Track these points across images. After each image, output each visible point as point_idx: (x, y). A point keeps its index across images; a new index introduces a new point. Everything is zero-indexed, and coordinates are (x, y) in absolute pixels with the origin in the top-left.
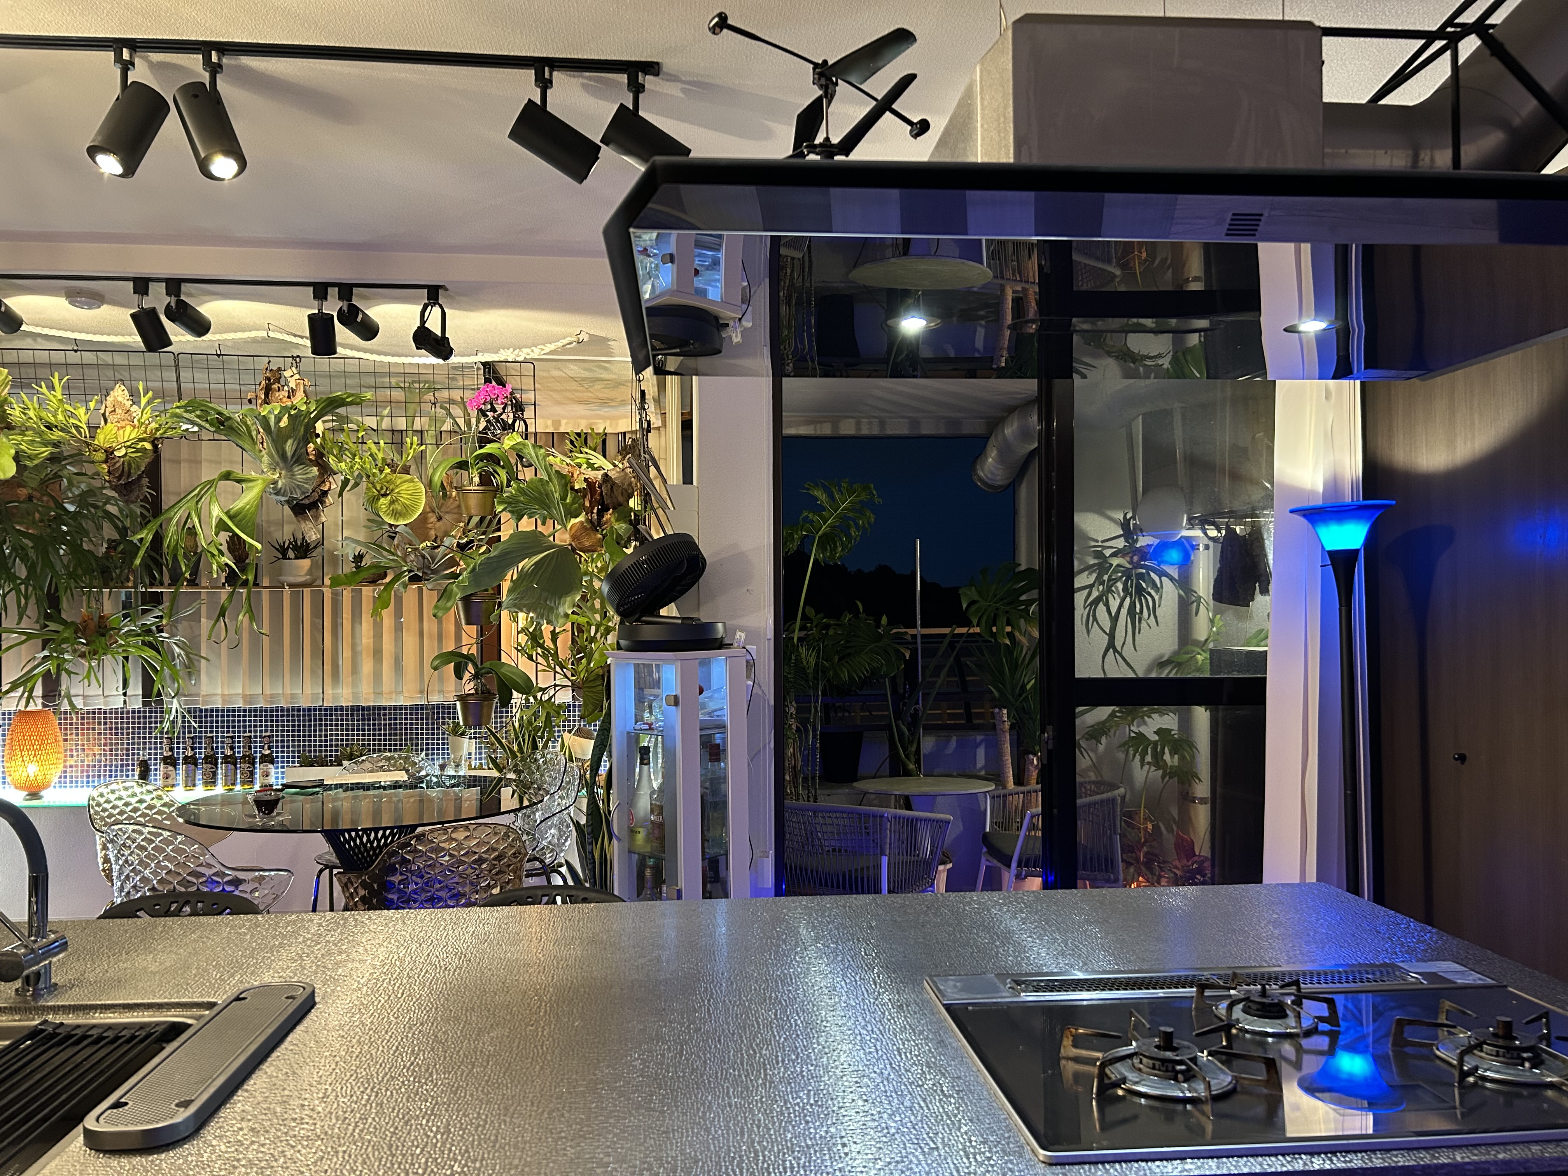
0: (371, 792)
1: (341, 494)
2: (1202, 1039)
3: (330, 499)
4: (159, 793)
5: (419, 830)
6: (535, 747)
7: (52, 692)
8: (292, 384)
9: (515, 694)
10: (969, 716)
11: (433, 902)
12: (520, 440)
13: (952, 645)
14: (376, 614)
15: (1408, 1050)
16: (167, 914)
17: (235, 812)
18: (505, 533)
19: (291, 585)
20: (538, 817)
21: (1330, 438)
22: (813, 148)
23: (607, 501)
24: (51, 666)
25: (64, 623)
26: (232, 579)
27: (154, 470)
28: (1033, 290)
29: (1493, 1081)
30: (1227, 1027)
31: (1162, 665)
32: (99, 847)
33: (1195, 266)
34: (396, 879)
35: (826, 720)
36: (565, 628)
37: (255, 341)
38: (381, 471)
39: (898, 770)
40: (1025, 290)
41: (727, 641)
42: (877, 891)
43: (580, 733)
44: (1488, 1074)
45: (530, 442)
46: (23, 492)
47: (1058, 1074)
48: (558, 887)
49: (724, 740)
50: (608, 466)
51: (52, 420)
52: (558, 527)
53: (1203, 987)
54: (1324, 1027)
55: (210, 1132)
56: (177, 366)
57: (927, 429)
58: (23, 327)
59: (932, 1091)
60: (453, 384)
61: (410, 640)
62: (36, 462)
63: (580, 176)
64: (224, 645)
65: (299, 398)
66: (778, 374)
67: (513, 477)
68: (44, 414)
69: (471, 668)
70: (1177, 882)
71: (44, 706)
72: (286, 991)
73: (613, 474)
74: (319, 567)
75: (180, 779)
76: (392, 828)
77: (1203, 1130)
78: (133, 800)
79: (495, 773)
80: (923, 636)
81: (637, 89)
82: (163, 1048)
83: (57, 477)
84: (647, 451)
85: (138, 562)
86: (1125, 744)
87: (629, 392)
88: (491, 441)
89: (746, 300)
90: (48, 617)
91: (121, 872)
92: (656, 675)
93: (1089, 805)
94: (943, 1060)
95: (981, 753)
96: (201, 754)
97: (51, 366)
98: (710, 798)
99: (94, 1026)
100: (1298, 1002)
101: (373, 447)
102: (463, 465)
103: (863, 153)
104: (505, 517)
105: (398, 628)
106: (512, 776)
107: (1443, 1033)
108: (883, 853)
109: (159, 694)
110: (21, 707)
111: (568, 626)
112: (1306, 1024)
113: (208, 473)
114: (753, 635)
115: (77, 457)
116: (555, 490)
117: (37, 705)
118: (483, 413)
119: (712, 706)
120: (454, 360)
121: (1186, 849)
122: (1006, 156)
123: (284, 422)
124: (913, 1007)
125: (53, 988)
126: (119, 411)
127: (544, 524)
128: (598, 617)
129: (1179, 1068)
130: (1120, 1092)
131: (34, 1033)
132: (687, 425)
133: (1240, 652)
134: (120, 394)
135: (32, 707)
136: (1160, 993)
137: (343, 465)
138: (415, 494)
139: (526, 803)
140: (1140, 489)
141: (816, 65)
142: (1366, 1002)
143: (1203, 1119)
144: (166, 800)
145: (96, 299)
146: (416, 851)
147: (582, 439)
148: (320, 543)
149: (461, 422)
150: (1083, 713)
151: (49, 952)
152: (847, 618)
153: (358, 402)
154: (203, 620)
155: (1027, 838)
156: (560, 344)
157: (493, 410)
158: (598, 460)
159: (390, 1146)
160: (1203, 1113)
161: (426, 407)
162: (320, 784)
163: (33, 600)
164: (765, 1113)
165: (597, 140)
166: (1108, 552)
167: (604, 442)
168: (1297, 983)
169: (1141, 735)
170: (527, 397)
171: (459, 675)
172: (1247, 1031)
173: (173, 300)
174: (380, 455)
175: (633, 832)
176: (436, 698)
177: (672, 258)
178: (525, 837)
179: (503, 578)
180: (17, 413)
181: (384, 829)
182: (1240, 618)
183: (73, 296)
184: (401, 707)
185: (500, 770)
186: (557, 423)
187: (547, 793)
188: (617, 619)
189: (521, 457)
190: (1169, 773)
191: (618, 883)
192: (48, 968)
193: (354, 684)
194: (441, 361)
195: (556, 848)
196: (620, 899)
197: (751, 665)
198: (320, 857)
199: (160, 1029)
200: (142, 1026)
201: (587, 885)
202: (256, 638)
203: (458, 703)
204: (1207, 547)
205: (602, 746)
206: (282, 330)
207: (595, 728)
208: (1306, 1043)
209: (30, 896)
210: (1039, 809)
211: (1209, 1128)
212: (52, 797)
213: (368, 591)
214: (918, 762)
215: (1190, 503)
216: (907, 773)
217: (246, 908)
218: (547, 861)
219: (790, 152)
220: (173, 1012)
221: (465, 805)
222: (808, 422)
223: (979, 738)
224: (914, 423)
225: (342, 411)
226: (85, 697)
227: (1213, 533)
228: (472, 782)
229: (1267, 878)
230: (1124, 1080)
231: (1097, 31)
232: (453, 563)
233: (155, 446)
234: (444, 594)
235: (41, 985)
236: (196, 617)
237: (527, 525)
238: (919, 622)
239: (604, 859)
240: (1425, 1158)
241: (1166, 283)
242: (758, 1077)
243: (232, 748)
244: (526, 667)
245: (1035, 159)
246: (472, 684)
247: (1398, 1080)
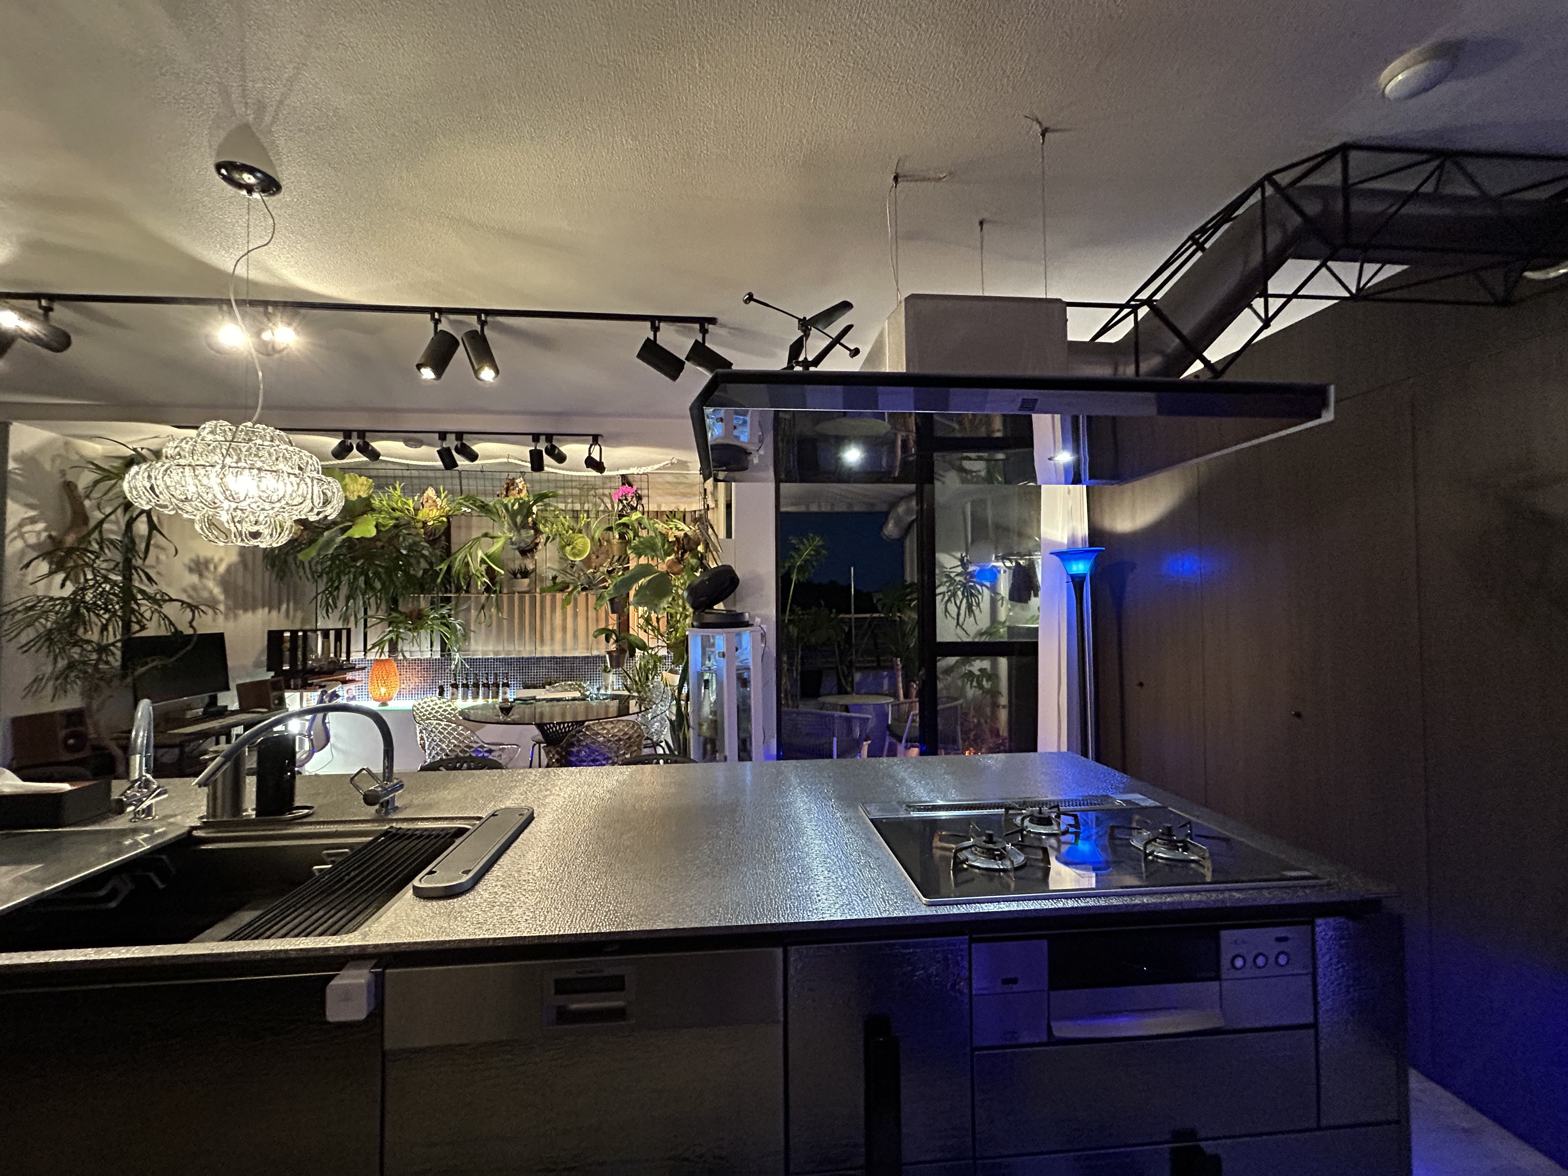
0: (561, 703)
1: (545, 544)
2: (1008, 837)
3: (540, 547)
4: (450, 703)
5: (586, 723)
6: (647, 679)
7: (393, 649)
8: (521, 487)
9: (637, 650)
10: (879, 661)
11: (595, 762)
12: (640, 515)
13: (870, 625)
14: (563, 608)
15: (1118, 842)
16: (455, 768)
17: (490, 713)
18: (632, 565)
19: (519, 593)
20: (650, 716)
21: (1070, 514)
22: (798, 363)
23: (686, 547)
24: (392, 635)
25: (400, 613)
26: (488, 589)
27: (447, 532)
28: (912, 437)
29: (1162, 858)
30: (1021, 831)
31: (981, 634)
32: (418, 731)
33: (998, 424)
34: (575, 749)
35: (803, 664)
36: (663, 615)
37: (500, 464)
38: (567, 532)
39: (842, 691)
40: (907, 436)
41: (751, 623)
42: (831, 757)
43: (672, 671)
44: (1160, 854)
45: (645, 516)
46: (379, 544)
47: (932, 856)
48: (661, 755)
49: (749, 676)
50: (687, 529)
51: (395, 506)
52: (660, 561)
53: (1008, 809)
54: (1071, 829)
55: (480, 887)
56: (460, 478)
57: (856, 509)
58: (381, 458)
59: (864, 866)
60: (606, 486)
61: (581, 621)
62: (387, 528)
63: (674, 377)
64: (483, 625)
65: (524, 494)
66: (778, 482)
67: (636, 535)
68: (391, 503)
69: (614, 637)
70: (992, 751)
71: (389, 656)
72: (519, 811)
73: (689, 533)
74: (534, 583)
75: (460, 695)
76: (572, 722)
77: (1009, 886)
78: (436, 707)
79: (626, 693)
80: (856, 619)
81: (704, 331)
82: (454, 842)
83: (397, 536)
84: (707, 520)
85: (439, 580)
86: (962, 677)
87: (698, 489)
88: (624, 516)
89: (761, 441)
90: (392, 609)
91: (429, 745)
92: (712, 640)
93: (943, 710)
94: (870, 849)
95: (886, 682)
96: (471, 682)
97: (395, 478)
98: (741, 707)
99: (417, 830)
100: (1058, 816)
101: (563, 520)
102: (610, 529)
103: (825, 366)
104: (632, 556)
105: (575, 615)
106: (636, 694)
107: (1135, 832)
108: (834, 736)
109: (449, 650)
110: (377, 658)
111: (665, 615)
112: (1063, 827)
113: (475, 534)
114: (765, 619)
115: (408, 525)
116: (659, 541)
117: (385, 657)
118: (621, 501)
119: (743, 657)
120: (606, 473)
121: (996, 733)
122: (902, 369)
123: (516, 507)
124: (853, 820)
125: (396, 809)
126: (430, 501)
127: (653, 559)
128: (681, 609)
129: (996, 853)
130: (965, 866)
131: (386, 833)
132: (729, 506)
133: (1024, 628)
134: (431, 492)
135: (383, 657)
136: (985, 812)
137: (547, 529)
138: (585, 544)
139: (643, 709)
140: (970, 540)
141: (800, 320)
142: (1092, 816)
143: (1009, 880)
144: (453, 707)
145: (419, 443)
146: (585, 734)
147: (672, 515)
148: (534, 570)
149: (609, 506)
150: (939, 660)
151: (395, 789)
152: (814, 609)
153: (555, 496)
154: (473, 611)
155: (911, 727)
156: (662, 465)
157: (626, 499)
158: (681, 525)
159: (576, 896)
160: (1009, 877)
161: (591, 498)
162: (534, 698)
163: (384, 601)
164: (776, 879)
165: (683, 358)
166: (952, 575)
167: (684, 516)
168: (1057, 806)
169: (970, 672)
170: (645, 492)
171: (607, 640)
172: (1032, 833)
173: (459, 443)
174: (567, 524)
175: (700, 725)
176: (595, 653)
177: (721, 420)
178: (642, 727)
179: (630, 589)
180: (377, 502)
181: (568, 723)
182: (1023, 609)
183: (407, 442)
184: (576, 658)
185: (629, 691)
186: (659, 506)
187: (655, 703)
188: (691, 610)
189: (640, 524)
190: (986, 692)
191: (694, 751)
192: (393, 798)
193: (552, 644)
194: (599, 474)
195: (659, 733)
196: (694, 762)
197: (763, 636)
198: (534, 737)
199: (452, 831)
200: (443, 829)
201: (676, 753)
202: (500, 621)
203: (607, 656)
204: (1005, 572)
205: (684, 678)
206: (516, 458)
207: (680, 669)
208: (1063, 838)
209: (384, 759)
210: (917, 712)
211: (1013, 885)
212: (393, 705)
213: (559, 596)
214: (852, 687)
215: (996, 548)
216: (847, 693)
217: (496, 766)
218: (655, 740)
219: (785, 365)
220: (459, 822)
221: (611, 710)
222: (793, 504)
223: (885, 673)
224: (850, 505)
225: (546, 500)
226: (411, 652)
227: (1008, 564)
228: (614, 697)
229: (1040, 748)
230: (967, 860)
231: (949, 304)
232: (604, 580)
233: (448, 520)
234: (600, 597)
235: (389, 807)
236: (468, 609)
237: (643, 560)
238: (853, 611)
239: (685, 739)
240: (1127, 901)
241: (982, 432)
242: (771, 859)
243: (487, 679)
244: (642, 636)
245: (916, 371)
246: (614, 645)
247: (1111, 859)
